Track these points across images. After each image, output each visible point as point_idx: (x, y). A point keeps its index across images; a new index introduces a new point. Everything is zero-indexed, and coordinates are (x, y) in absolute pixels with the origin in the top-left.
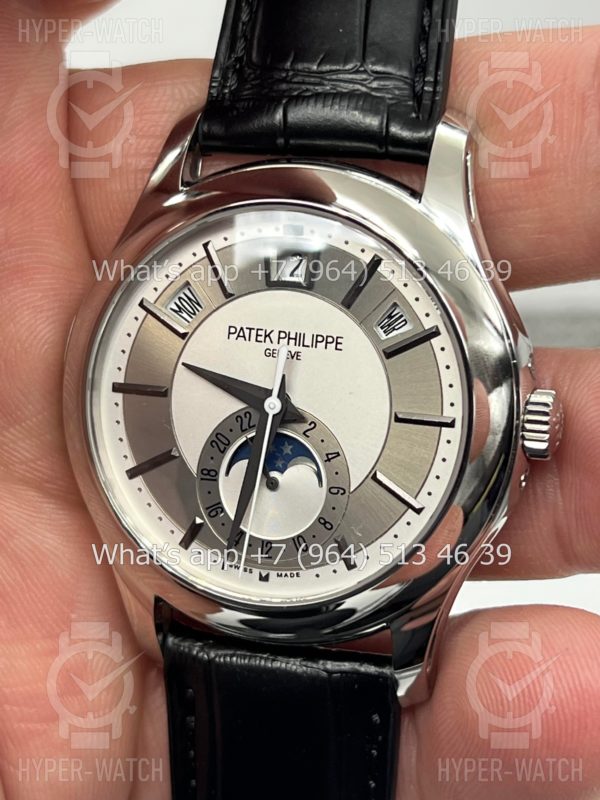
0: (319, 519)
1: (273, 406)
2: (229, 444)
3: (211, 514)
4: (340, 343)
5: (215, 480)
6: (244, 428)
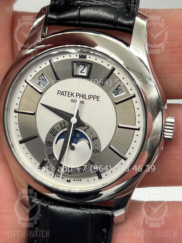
0: (89, 161)
1: (74, 120)
2: (57, 133)
3: (50, 158)
4: (99, 98)
5: (52, 146)
6: (62, 127)
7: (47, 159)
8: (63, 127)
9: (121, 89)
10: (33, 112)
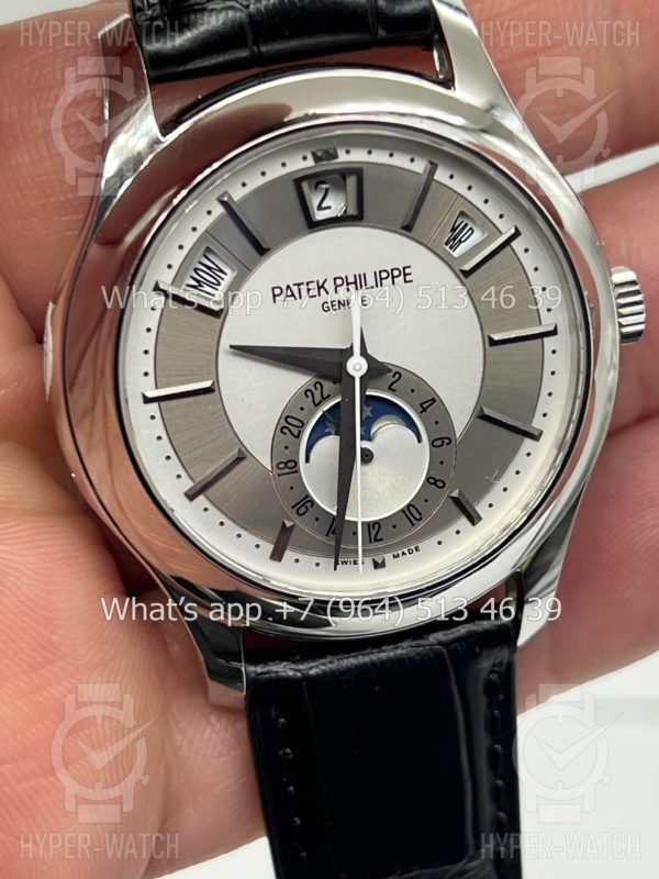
0: (427, 479)
1: (356, 366)
2: (303, 425)
3: (301, 511)
4: (410, 274)
5: (296, 472)
6: (317, 402)
7: (291, 520)
8: (318, 399)
9: (466, 225)
10: (207, 384)
